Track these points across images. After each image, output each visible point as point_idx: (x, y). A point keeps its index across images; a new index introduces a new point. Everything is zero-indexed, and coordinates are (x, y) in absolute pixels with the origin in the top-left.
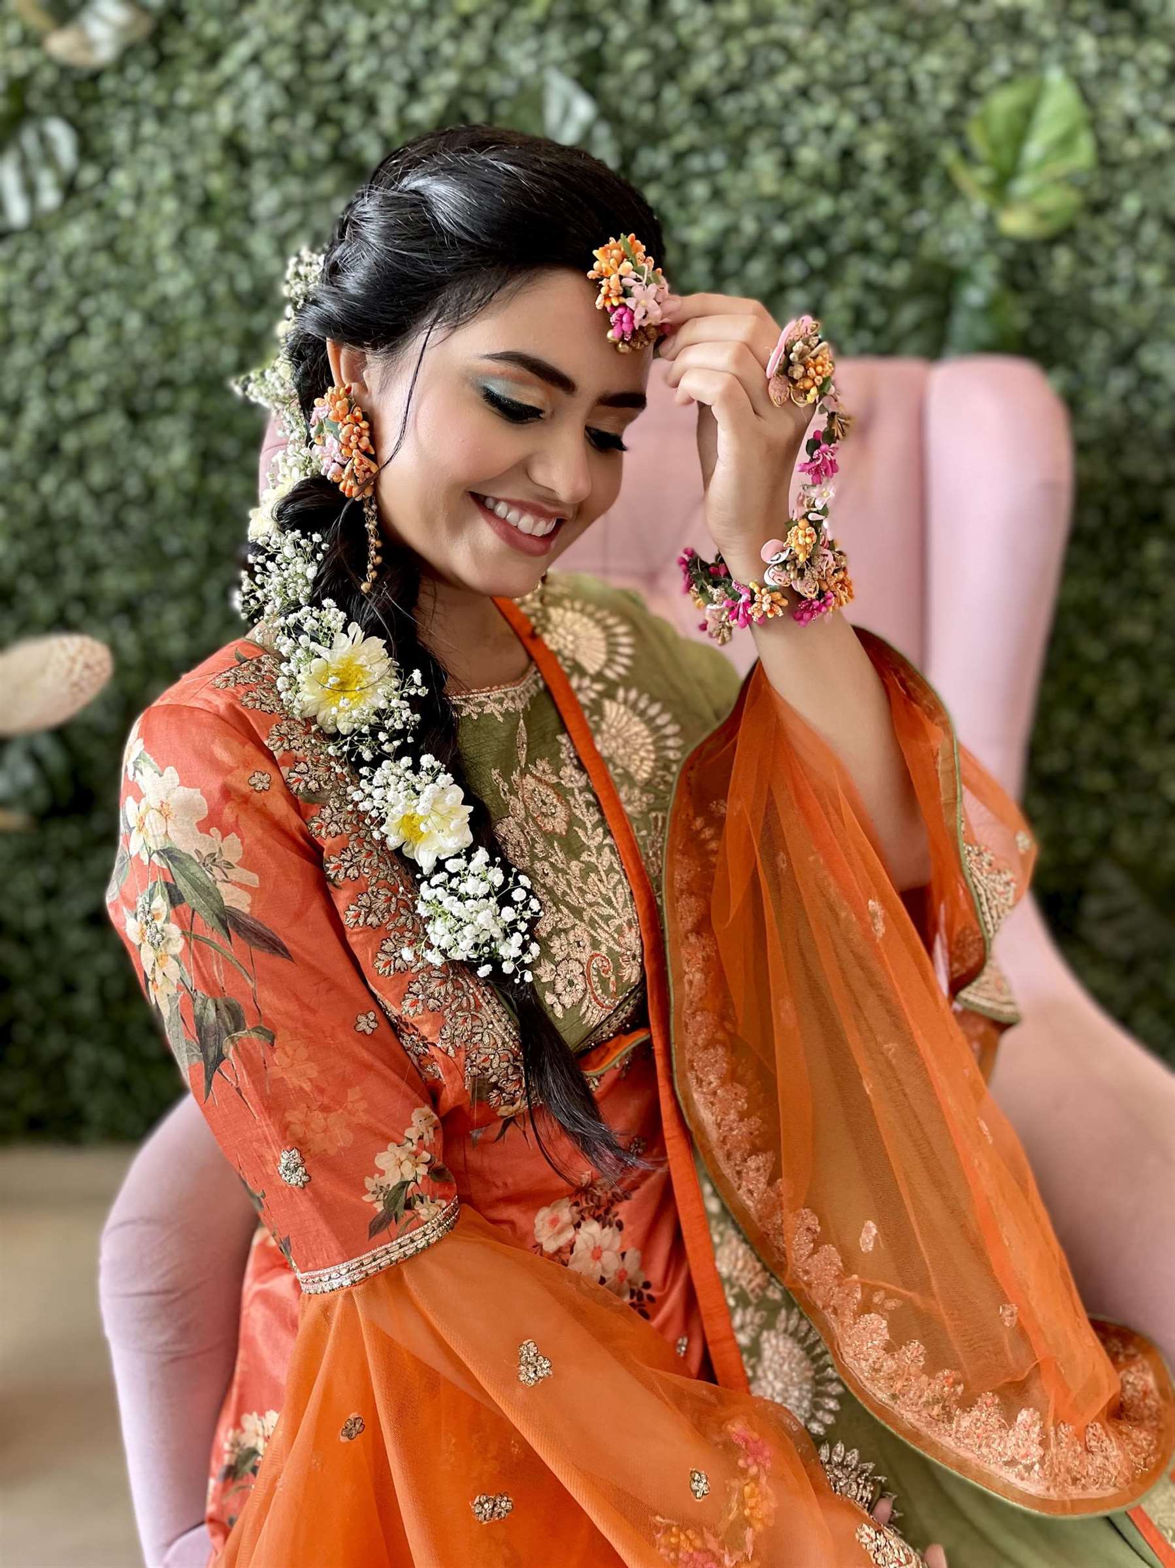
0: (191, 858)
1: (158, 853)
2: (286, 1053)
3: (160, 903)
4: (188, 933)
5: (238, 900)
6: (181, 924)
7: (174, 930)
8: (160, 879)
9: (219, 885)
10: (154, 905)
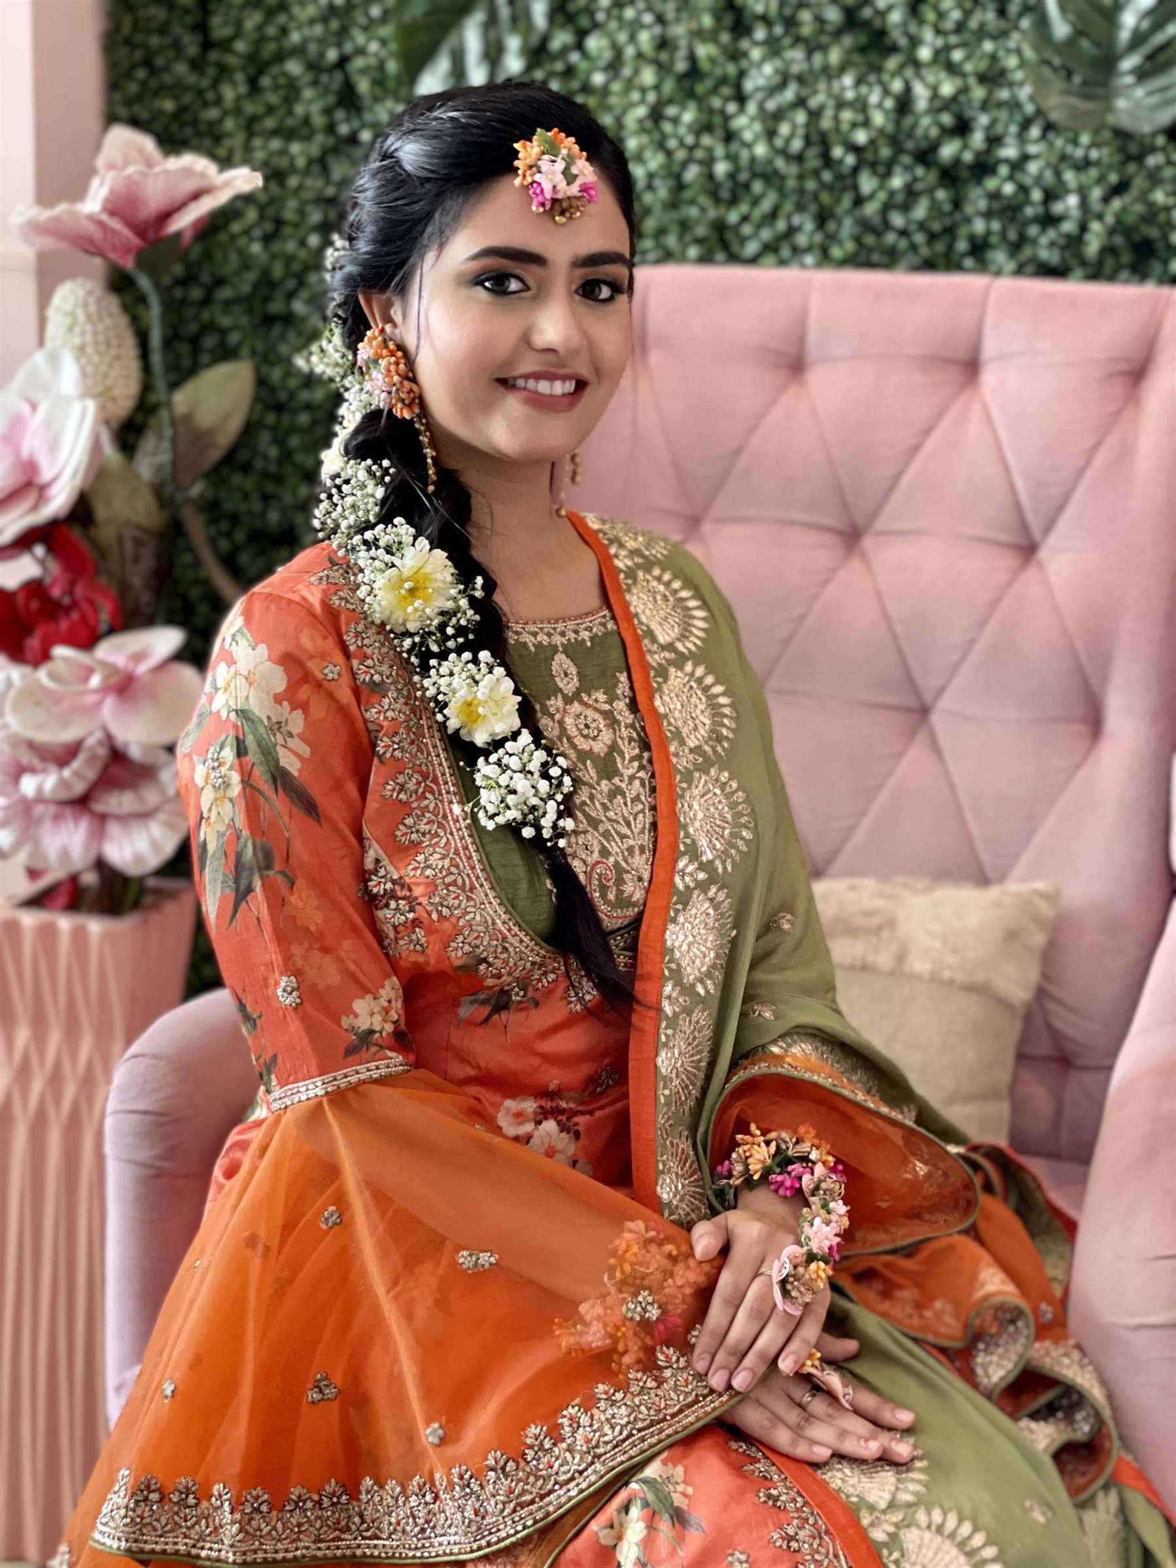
0: (261, 721)
1: (236, 711)
2: (301, 898)
3: (229, 754)
4: (246, 781)
5: (291, 764)
6: (242, 774)
7: (235, 777)
8: (232, 734)
9: (278, 748)
10: (223, 753)
